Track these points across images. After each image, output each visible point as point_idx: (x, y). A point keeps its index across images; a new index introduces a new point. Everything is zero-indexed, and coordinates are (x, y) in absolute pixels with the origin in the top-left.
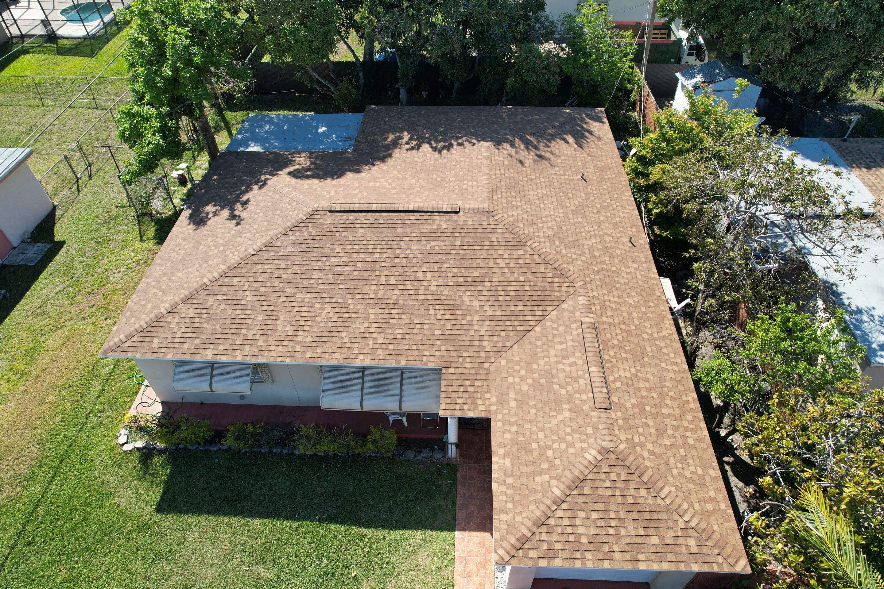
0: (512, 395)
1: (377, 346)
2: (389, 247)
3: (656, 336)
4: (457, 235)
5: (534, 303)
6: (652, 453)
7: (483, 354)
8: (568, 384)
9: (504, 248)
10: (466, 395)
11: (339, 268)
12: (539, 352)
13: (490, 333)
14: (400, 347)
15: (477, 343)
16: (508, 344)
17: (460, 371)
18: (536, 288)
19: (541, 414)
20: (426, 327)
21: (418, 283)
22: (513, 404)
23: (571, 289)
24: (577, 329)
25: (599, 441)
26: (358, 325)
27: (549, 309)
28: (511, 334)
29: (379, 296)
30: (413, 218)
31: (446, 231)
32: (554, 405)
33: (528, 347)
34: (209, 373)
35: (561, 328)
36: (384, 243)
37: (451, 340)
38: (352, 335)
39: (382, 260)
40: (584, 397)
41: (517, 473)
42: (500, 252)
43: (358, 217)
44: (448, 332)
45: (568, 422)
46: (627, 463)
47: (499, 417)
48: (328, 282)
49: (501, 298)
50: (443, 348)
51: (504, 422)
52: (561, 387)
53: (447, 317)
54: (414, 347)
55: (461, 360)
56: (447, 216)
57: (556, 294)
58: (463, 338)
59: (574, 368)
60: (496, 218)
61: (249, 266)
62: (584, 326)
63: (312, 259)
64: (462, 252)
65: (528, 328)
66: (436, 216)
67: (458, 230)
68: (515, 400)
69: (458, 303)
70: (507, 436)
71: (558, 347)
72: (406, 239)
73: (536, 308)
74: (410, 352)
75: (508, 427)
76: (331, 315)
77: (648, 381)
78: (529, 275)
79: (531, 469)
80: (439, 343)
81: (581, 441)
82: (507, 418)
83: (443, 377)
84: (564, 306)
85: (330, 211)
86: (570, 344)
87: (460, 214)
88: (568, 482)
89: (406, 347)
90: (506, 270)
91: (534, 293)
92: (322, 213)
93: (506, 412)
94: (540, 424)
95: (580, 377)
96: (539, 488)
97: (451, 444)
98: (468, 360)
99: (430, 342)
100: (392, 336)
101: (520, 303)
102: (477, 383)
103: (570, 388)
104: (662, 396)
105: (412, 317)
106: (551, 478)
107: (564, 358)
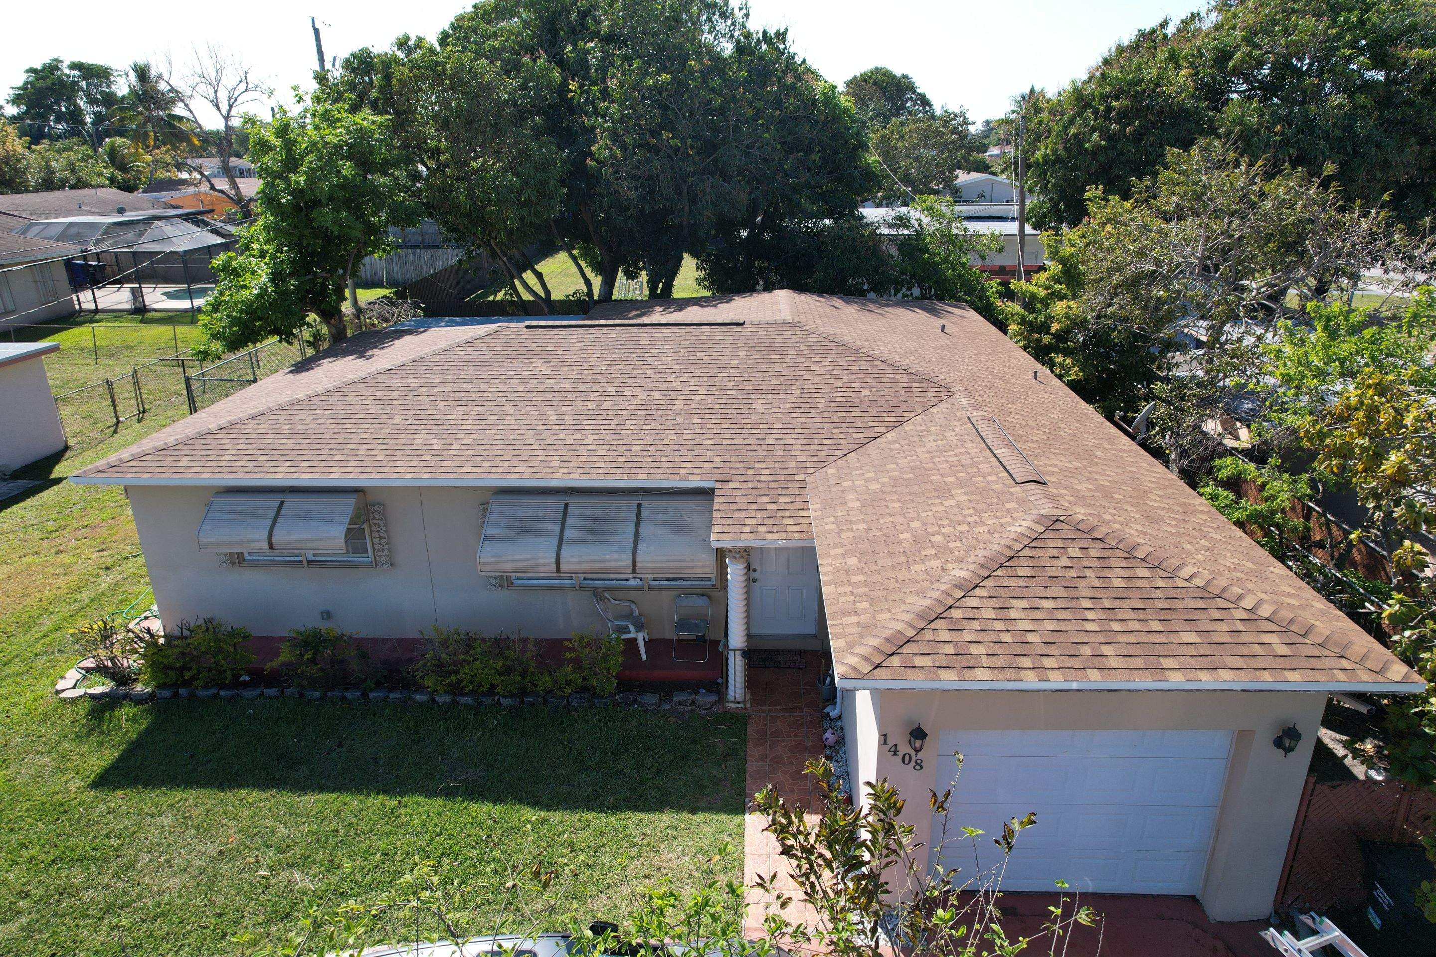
0: (852, 496)
1: (595, 459)
2: (625, 359)
4: (741, 345)
5: (881, 409)
7: (792, 465)
8: (958, 472)
9: (821, 356)
12: (897, 454)
13: (804, 442)
14: (638, 459)
15: (780, 453)
16: (838, 453)
17: (750, 485)
18: (882, 393)
19: (911, 505)
20: (687, 437)
23: (943, 394)
24: (962, 425)
25: (1033, 511)
27: (909, 414)
29: (603, 407)
30: (666, 331)
31: (722, 342)
32: (934, 494)
33: (875, 452)
34: (272, 515)
35: (934, 428)
36: (615, 355)
37: (733, 450)
39: (612, 371)
41: (873, 568)
42: (816, 360)
43: (575, 333)
44: (726, 442)
45: (966, 505)
46: (1097, 535)
50: (717, 459)
52: (944, 476)
53: (726, 426)
54: (664, 459)
55: (751, 472)
56: (724, 328)
57: (918, 399)
58: (754, 447)
60: (806, 328)
61: (380, 380)
62: (974, 419)
64: (749, 362)
65: (873, 435)
66: (706, 329)
67: (743, 341)
68: (859, 500)
71: (931, 444)
72: (655, 351)
73: (884, 414)
75: (847, 527)
78: (867, 380)
80: (710, 453)
81: (998, 517)
84: (935, 410)
85: (528, 327)
86: (953, 439)
87: (745, 326)
88: (981, 560)
89: (650, 459)
91: (880, 399)
92: (515, 329)
95: (979, 463)
96: (923, 577)
97: (735, 650)
98: (765, 472)
99: (694, 453)
102: (784, 499)
103: (962, 475)
105: (661, 427)
106: (946, 562)
107: (944, 452)
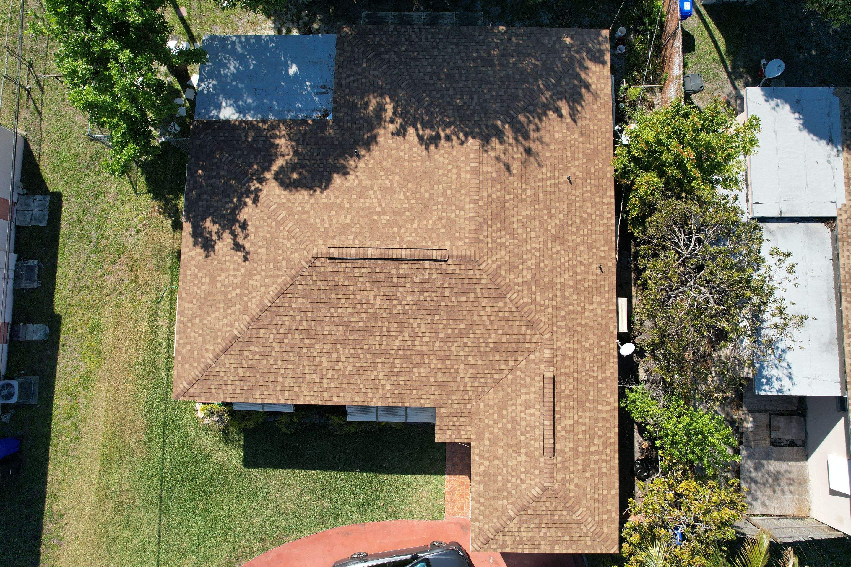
0: (487, 435)
1: (386, 391)
2: (388, 298)
3: (600, 378)
4: (446, 285)
5: (508, 354)
6: (576, 485)
7: (466, 397)
8: (527, 432)
9: (486, 300)
10: (454, 428)
11: (346, 319)
12: (509, 400)
13: (472, 380)
14: (404, 392)
15: (462, 388)
16: (486, 389)
17: (449, 410)
18: (511, 340)
19: (505, 454)
20: (423, 374)
21: (414, 335)
22: (487, 443)
23: (540, 340)
24: (539, 382)
25: (542, 482)
26: (369, 373)
27: (520, 359)
28: (489, 380)
29: (383, 347)
30: (405, 266)
31: (436, 281)
32: (515, 448)
33: (501, 393)
35: (528, 379)
36: (382, 293)
37: (442, 386)
38: (366, 382)
39: (382, 311)
40: (537, 445)
41: (487, 496)
42: (484, 304)
43: (356, 265)
44: (440, 379)
45: (523, 464)
46: (558, 496)
47: (477, 451)
48: (339, 333)
49: (482, 349)
50: (436, 393)
51: (481, 457)
52: (522, 434)
53: (439, 366)
54: (414, 392)
55: (450, 401)
56: (437, 265)
57: (527, 345)
58: (451, 384)
59: (533, 418)
60: (481, 267)
61: (269, 317)
62: (545, 381)
63: (322, 310)
64: (450, 304)
65: (502, 376)
66: (427, 265)
67: (447, 280)
68: (489, 439)
69: (448, 353)
70: (482, 468)
71: (524, 397)
72: (401, 289)
73: (509, 358)
74: (412, 396)
75: (482, 461)
76: (346, 364)
77: (585, 424)
78: (506, 327)
79: (496, 495)
80: (433, 388)
81: (531, 479)
82: (482, 453)
83: (437, 414)
84: (532, 357)
85: (330, 258)
86: (533, 395)
87: (449, 262)
88: (519, 507)
89: (408, 392)
90: (488, 323)
91: (510, 345)
92: (322, 260)
93: (482, 448)
94: (505, 462)
95: (537, 427)
96: (500, 509)
98: (456, 402)
99: (426, 388)
100: (397, 383)
101: (497, 354)
102: (462, 419)
103: (528, 436)
104: (592, 437)
105: (411, 366)
106: (509, 503)
107: (527, 408)
